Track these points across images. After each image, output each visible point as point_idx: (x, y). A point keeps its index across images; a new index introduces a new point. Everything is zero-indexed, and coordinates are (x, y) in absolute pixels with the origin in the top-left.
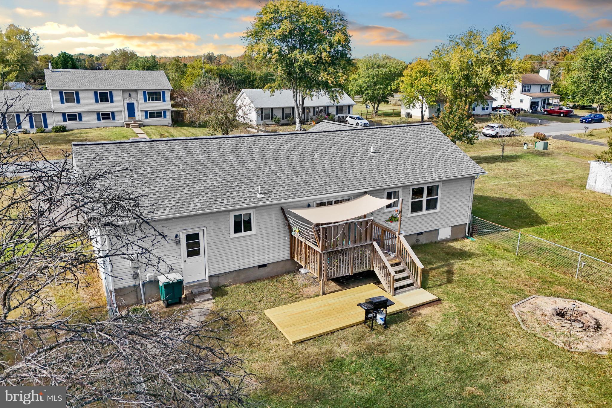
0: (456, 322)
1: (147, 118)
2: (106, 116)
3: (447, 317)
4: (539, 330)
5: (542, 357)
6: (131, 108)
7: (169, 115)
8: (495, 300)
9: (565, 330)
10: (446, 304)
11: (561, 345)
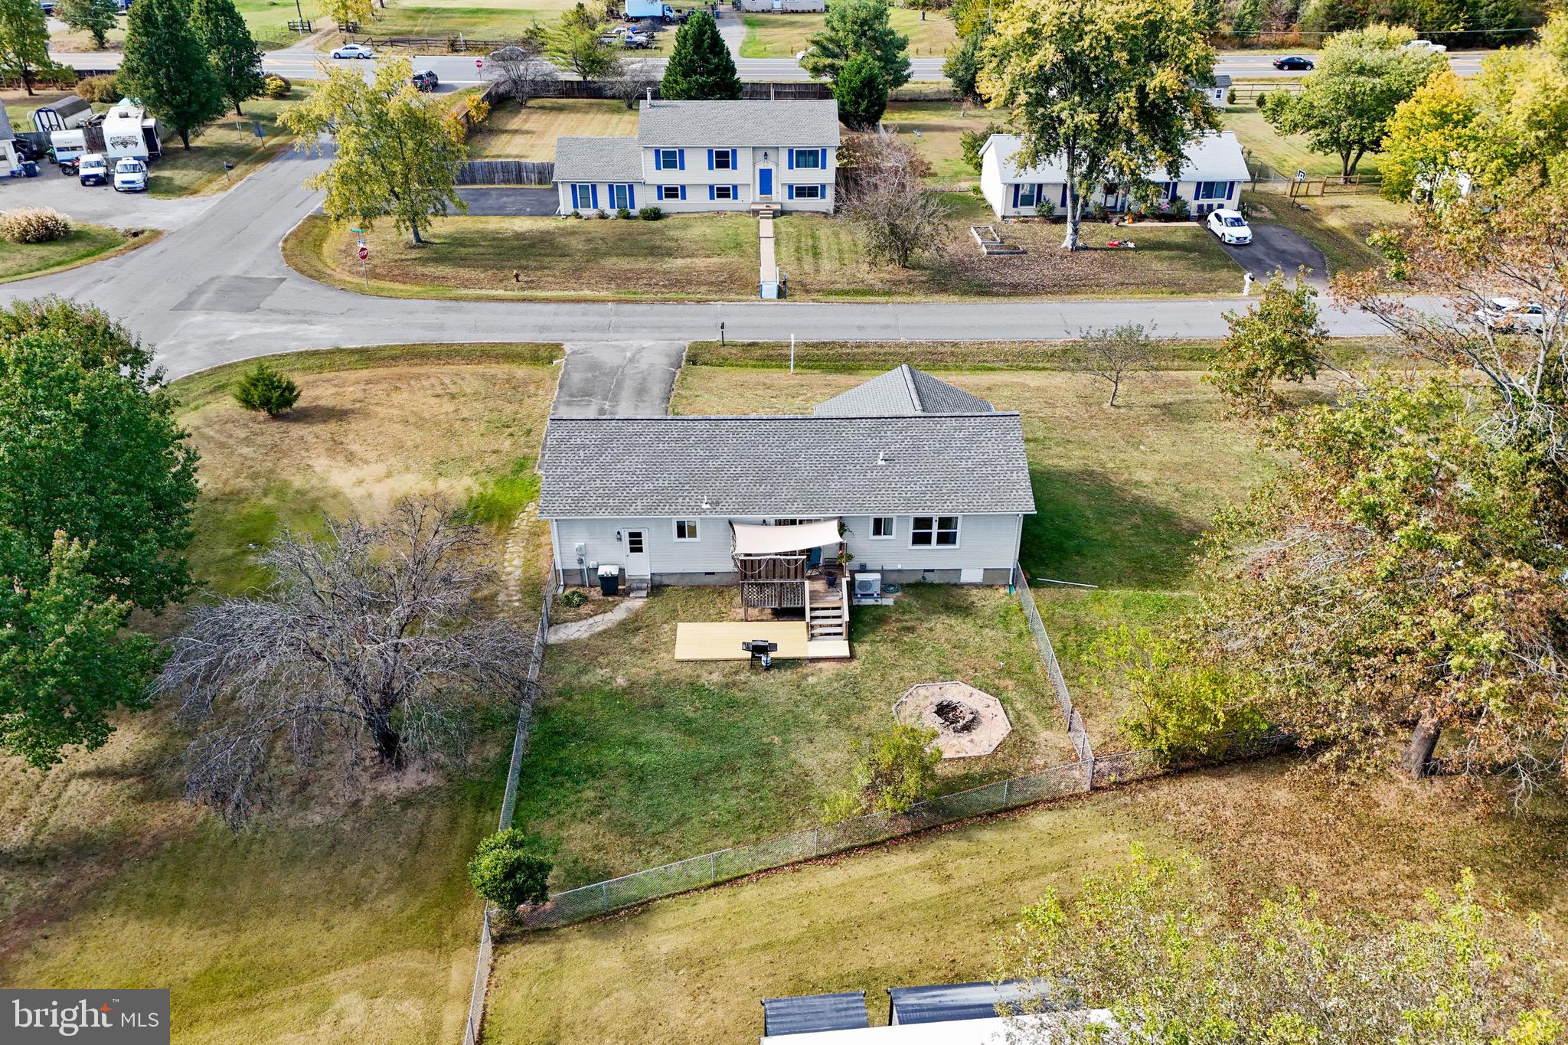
1: (791, 197)
2: (723, 192)
3: (837, 677)
6: (766, 177)
7: (830, 193)
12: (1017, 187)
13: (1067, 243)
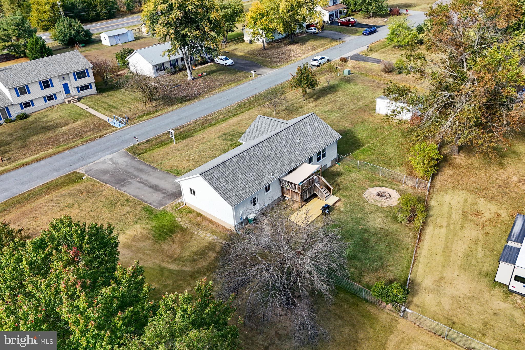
0: (348, 206)
1: (79, 92)
2: (50, 98)
3: (345, 205)
4: (373, 202)
5: (376, 211)
6: (66, 87)
7: (93, 86)
8: (357, 194)
9: (381, 200)
10: (343, 199)
11: (380, 206)
12: (170, 61)
13: (190, 78)
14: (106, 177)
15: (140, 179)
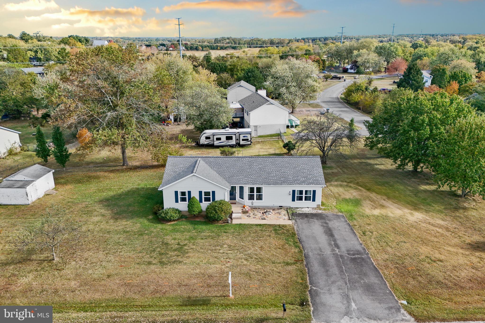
14: (373, 280)
15: (334, 250)
